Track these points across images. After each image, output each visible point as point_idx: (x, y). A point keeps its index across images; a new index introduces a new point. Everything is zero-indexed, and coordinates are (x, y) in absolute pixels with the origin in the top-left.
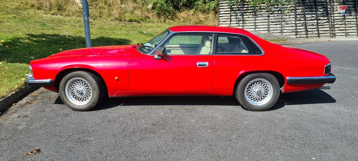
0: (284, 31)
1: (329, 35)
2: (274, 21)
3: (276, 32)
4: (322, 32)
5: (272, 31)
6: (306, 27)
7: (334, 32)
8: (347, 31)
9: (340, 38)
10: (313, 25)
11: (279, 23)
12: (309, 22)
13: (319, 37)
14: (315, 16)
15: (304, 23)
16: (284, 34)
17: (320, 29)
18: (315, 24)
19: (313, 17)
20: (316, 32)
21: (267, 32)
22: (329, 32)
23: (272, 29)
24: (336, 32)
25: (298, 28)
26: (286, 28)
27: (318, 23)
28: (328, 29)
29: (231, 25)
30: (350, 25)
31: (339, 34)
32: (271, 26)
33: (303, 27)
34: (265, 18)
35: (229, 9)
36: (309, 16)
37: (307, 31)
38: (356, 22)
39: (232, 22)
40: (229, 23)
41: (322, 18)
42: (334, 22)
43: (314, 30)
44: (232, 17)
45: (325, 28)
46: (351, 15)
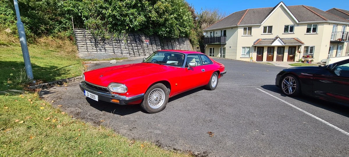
0: (123, 53)
1: (143, 55)
2: (116, 47)
3: (119, 53)
4: (141, 53)
6: (133, 51)
8: (150, 53)
10: (136, 50)
11: (119, 48)
12: (134, 48)
13: (140, 56)
14: (136, 44)
15: (132, 48)
16: (123, 55)
17: (139, 52)
18: (137, 49)
19: (135, 45)
20: (138, 54)
21: (113, 53)
22: (143, 53)
23: (116, 52)
24: (146, 53)
25: (130, 51)
26: (124, 51)
27: (138, 49)
28: (142, 52)
29: (88, 49)
30: (150, 50)
31: (147, 54)
32: (115, 50)
33: (132, 51)
34: (110, 45)
35: (84, 38)
36: (134, 45)
37: (134, 53)
38: (153, 48)
39: (88, 47)
40: (86, 47)
41: (139, 46)
42: (144, 48)
43: (137, 52)
44: (88, 43)
45: (141, 51)
46: (150, 45)
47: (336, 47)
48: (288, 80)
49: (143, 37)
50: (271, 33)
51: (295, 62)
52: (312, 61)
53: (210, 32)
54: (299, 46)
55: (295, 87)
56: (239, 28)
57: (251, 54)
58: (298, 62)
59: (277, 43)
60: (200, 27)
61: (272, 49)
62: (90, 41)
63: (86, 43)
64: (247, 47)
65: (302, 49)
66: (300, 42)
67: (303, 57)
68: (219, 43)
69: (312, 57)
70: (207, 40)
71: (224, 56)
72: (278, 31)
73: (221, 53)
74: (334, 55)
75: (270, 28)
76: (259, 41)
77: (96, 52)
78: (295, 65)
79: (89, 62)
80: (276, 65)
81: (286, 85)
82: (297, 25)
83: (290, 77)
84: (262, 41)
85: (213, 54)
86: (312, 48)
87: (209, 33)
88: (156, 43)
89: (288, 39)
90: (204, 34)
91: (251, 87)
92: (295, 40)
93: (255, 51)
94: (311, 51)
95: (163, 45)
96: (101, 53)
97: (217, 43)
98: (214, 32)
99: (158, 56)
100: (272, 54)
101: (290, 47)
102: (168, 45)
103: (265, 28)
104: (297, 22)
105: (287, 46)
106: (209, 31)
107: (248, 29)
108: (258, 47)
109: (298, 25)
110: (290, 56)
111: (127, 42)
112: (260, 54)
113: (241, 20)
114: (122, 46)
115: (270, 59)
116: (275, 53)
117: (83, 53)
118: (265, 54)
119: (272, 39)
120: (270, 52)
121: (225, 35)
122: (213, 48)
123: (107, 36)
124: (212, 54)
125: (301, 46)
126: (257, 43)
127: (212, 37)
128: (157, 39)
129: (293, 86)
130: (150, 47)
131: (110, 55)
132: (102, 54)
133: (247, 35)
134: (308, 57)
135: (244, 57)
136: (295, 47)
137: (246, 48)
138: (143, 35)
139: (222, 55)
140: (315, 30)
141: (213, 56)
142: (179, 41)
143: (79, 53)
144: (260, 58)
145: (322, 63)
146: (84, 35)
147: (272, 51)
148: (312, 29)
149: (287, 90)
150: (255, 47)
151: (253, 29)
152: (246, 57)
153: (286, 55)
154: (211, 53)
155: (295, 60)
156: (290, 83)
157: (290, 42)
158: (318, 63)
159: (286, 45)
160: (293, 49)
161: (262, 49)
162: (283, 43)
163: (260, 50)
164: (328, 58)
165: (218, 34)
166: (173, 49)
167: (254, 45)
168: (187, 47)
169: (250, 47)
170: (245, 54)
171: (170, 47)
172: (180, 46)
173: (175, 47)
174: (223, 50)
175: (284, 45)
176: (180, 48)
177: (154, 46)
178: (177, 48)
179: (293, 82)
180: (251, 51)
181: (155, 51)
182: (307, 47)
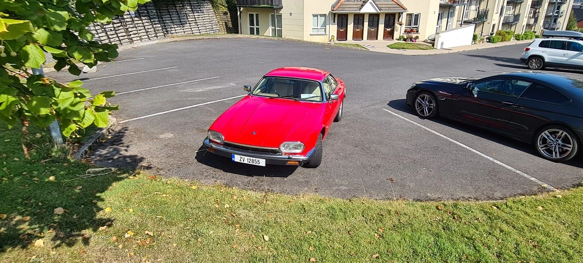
1: (127, 40)
4: (122, 38)
6: (107, 34)
7: (130, 37)
8: (140, 35)
9: (137, 44)
10: (111, 30)
12: (107, 26)
13: (121, 44)
15: (103, 28)
17: (119, 35)
18: (112, 29)
20: (117, 39)
22: (126, 37)
24: (132, 36)
25: (100, 35)
27: (114, 28)
28: (124, 34)
30: (139, 28)
31: (135, 39)
33: (104, 34)
37: (109, 38)
38: (143, 23)
41: (115, 21)
42: (126, 25)
43: (114, 36)
45: (122, 33)
46: (136, 17)
47: (446, 14)
48: (423, 98)
51: (395, 41)
52: (417, 37)
54: (400, 14)
57: (327, 26)
58: (398, 40)
59: (368, 9)
61: (361, 18)
64: (321, 15)
65: (404, 19)
66: (402, 7)
67: (405, 31)
68: (270, 6)
69: (417, 32)
71: (280, 32)
73: (274, 25)
74: (444, 29)
76: (339, 4)
78: (397, 46)
80: (371, 49)
81: (420, 105)
83: (426, 95)
84: (345, 3)
85: (258, 27)
86: (417, 16)
88: (147, 10)
89: (385, 0)
91: (376, 106)
92: (394, 3)
93: (334, 22)
94: (416, 23)
95: (160, 13)
97: (265, 6)
99: (157, 41)
100: (360, 26)
101: (387, 15)
102: (169, 12)
105: (382, 13)
108: (340, 15)
110: (387, 30)
112: (342, 27)
115: (358, 35)
116: (366, 24)
118: (350, 27)
119: (360, 1)
120: (358, 24)
122: (257, 15)
124: (255, 27)
125: (402, 13)
126: (337, 7)
129: (430, 106)
130: (137, 22)
134: (412, 31)
135: (317, 33)
136: (394, 15)
137: (319, 16)
139: (277, 28)
142: (190, 4)
144: (342, 36)
145: (429, 41)
147: (361, 22)
149: (422, 111)
150: (335, 14)
152: (319, 33)
153: (381, 27)
154: (252, 23)
155: (395, 38)
156: (425, 103)
157: (388, 6)
158: (424, 42)
159: (382, 11)
160: (392, 18)
161: (345, 18)
162: (378, 7)
163: (341, 20)
164: (437, 33)
166: (181, 20)
167: (333, 12)
168: (207, 15)
169: (325, 15)
170: (317, 27)
171: (176, 18)
172: (195, 14)
173: (185, 17)
174: (277, 20)
175: (379, 12)
176: (195, 18)
177: (145, 19)
178: (189, 20)
179: (430, 102)
180: (327, 22)
181: (148, 29)
182: (411, 15)
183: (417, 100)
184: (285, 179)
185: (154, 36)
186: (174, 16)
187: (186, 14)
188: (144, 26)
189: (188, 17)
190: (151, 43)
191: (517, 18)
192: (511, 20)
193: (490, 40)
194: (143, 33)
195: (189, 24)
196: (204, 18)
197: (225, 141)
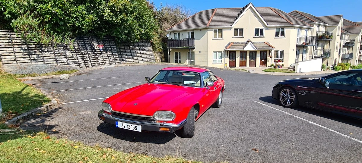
0: (70, 63)
1: (96, 64)
2: (59, 55)
3: (64, 64)
4: (93, 63)
5: (60, 63)
6: (84, 60)
7: (98, 62)
8: (105, 61)
9: (102, 66)
10: (87, 58)
11: (64, 57)
12: (84, 55)
13: (92, 66)
14: (86, 51)
15: (81, 56)
16: (70, 65)
17: (91, 61)
18: (88, 57)
19: (85, 52)
20: (90, 63)
21: (56, 64)
22: (96, 62)
23: (60, 62)
24: (100, 62)
25: (79, 60)
26: (71, 61)
27: (89, 57)
28: (95, 60)
29: (17, 59)
30: (105, 58)
31: (101, 64)
32: (58, 59)
33: (82, 60)
34: (50, 53)
35: (10, 44)
36: (83, 51)
37: (85, 62)
38: (108, 55)
39: (17, 56)
40: (14, 57)
41: (90, 53)
42: (97, 55)
43: (88, 61)
44: (16, 51)
45: (93, 60)
46: (104, 51)
47: (301, 51)
48: (285, 92)
49: (95, 40)
50: (242, 37)
51: (268, 68)
52: (283, 65)
53: (175, 34)
54: (270, 51)
55: (293, 98)
56: (208, 29)
57: (223, 59)
58: (270, 67)
59: (249, 48)
60: (161, 27)
61: (244, 54)
62: (19, 47)
63: (14, 50)
64: (219, 52)
65: (273, 53)
66: (271, 47)
67: (274, 61)
68: (187, 47)
69: (283, 62)
70: (172, 42)
71: (193, 63)
72: (249, 34)
73: (189, 59)
74: (301, 60)
75: (241, 30)
76: (230, 45)
77: (30, 64)
78: (269, 70)
79: (26, 78)
80: (251, 72)
81: (283, 97)
82: (266, 28)
83: (287, 90)
84: (234, 44)
85: (180, 60)
86: (282, 53)
87: (173, 35)
88: (111, 48)
89: (260, 43)
90: (168, 36)
91: (250, 100)
92: (266, 44)
93: (227, 56)
94: (281, 56)
95: (120, 50)
96: (37, 64)
97: (184, 47)
98: (179, 34)
99: (115, 66)
100: (244, 58)
101: (261, 51)
102: (125, 50)
103: (236, 30)
104: (267, 25)
106: (173, 32)
107: (219, 31)
108: (230, 52)
109: (268, 28)
110: (262, 61)
111: (74, 48)
112: (232, 59)
113: (210, 20)
114: (68, 54)
115: (243, 64)
116: (248, 57)
117: (10, 66)
118: (238, 59)
119: (244, 43)
120: (243, 57)
121: (193, 37)
122: (180, 53)
123: (45, 40)
124: (178, 60)
125: (271, 50)
126: (229, 47)
127: (177, 39)
128: (112, 43)
129: (291, 97)
130: (104, 54)
131: (51, 67)
132: (40, 66)
133: (217, 38)
134: (279, 61)
135: (216, 63)
136: (266, 51)
137: (217, 53)
138: (94, 38)
139: (191, 60)
140: (283, 34)
141: (180, 62)
142: (139, 45)
143: (4, 66)
144: (233, 64)
145: (291, 68)
146: (10, 39)
148: (280, 33)
149: (285, 102)
150: (227, 51)
151: (223, 31)
152: (218, 63)
153: (258, 59)
154: (176, 58)
155: (267, 66)
156: (287, 95)
157: (261, 46)
158: (288, 68)
159: (258, 49)
160: (265, 54)
161: (234, 54)
162: (255, 47)
163: (232, 54)
164: (296, 62)
165: (185, 36)
166: (132, 55)
167: (226, 50)
168: (149, 52)
169: (222, 52)
170: (216, 59)
171: (129, 53)
172: (141, 51)
173: (135, 53)
174: (192, 55)
175: (256, 49)
176: (141, 54)
177: (109, 53)
178: (137, 54)
179: (291, 95)
180: (223, 56)
181: (110, 58)
182: (277, 51)
183: (281, 94)
184: (161, 145)
185: (114, 63)
186: (128, 52)
187: (135, 51)
188: (108, 57)
189: (137, 53)
190: (111, 66)
191: (351, 55)
192: (347, 56)
193: (334, 69)
194: (107, 61)
195: (137, 57)
196: (146, 54)
197: (112, 111)
